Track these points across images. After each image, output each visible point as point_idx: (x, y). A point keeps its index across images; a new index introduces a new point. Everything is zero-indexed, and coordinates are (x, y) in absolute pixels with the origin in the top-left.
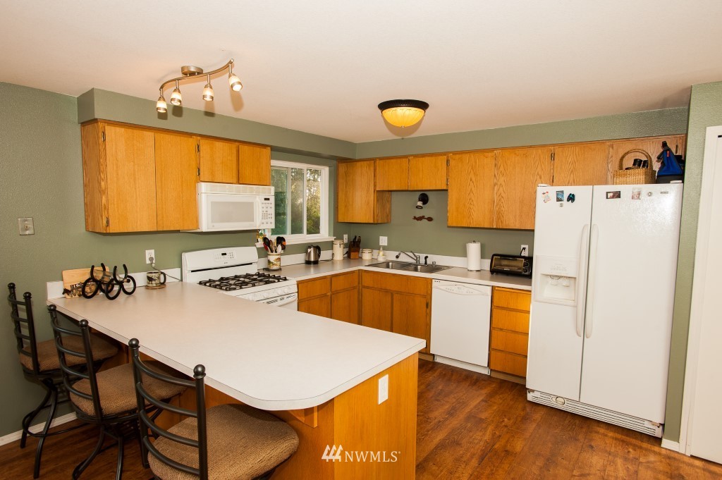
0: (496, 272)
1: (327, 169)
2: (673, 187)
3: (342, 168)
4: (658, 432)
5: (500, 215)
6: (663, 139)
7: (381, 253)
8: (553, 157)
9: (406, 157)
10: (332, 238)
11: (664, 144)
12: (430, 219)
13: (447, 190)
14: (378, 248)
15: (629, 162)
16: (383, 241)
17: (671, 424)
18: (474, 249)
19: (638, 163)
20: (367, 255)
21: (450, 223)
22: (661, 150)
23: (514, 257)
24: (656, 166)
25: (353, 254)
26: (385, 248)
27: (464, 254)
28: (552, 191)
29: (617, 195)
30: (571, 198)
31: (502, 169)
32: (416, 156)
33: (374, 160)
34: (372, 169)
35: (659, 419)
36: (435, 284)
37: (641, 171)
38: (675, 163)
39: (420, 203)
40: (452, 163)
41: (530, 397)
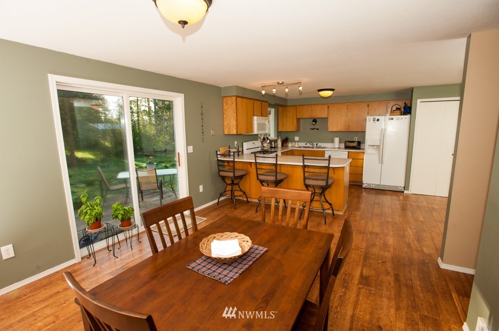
0: (346, 147)
1: (274, 109)
2: (408, 116)
3: (280, 109)
4: (403, 190)
5: (349, 126)
6: (405, 102)
7: (297, 143)
8: (368, 106)
9: (310, 105)
10: (276, 138)
11: (405, 103)
12: (318, 129)
13: (327, 118)
14: (295, 142)
15: (394, 108)
16: (297, 139)
17: (406, 186)
18: (337, 140)
19: (397, 109)
20: (290, 145)
21: (329, 130)
22: (404, 105)
23: (353, 142)
24: (402, 110)
25: (284, 145)
26: (298, 142)
27: (333, 142)
28: (372, 118)
29: (392, 119)
30: (378, 120)
31: (350, 110)
32: (314, 105)
33: (296, 106)
34: (295, 109)
35: (403, 185)
36: (326, 152)
37: (398, 112)
38: (408, 109)
39: (314, 123)
40: (330, 108)
41: (364, 186)
